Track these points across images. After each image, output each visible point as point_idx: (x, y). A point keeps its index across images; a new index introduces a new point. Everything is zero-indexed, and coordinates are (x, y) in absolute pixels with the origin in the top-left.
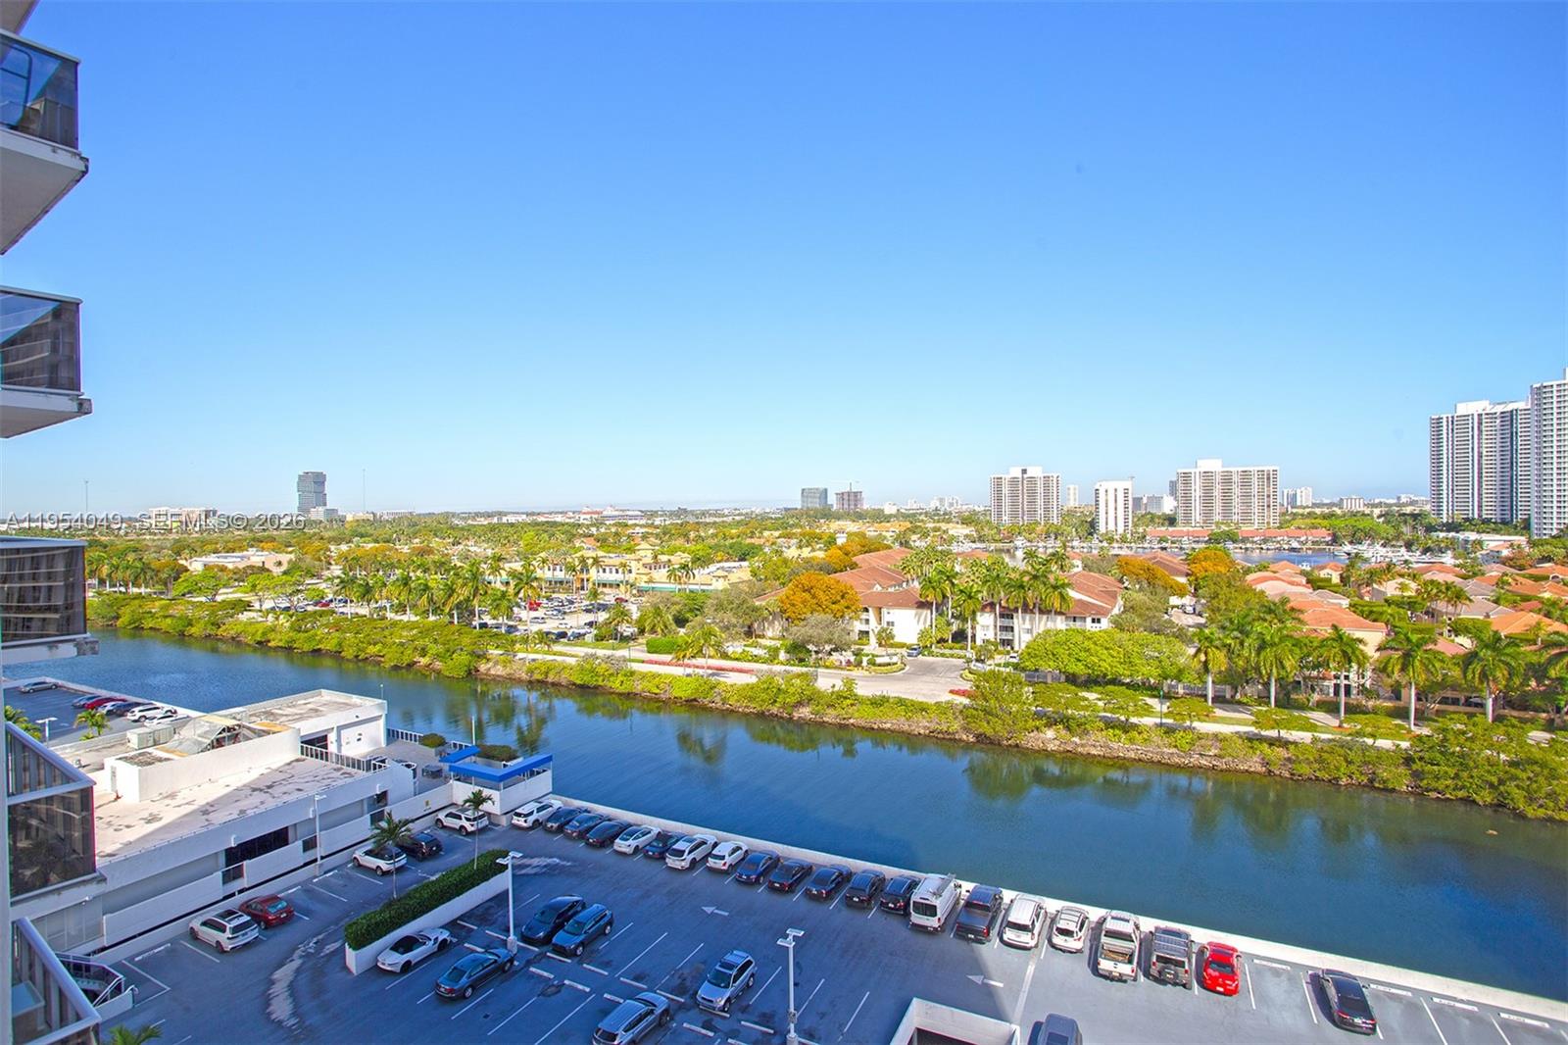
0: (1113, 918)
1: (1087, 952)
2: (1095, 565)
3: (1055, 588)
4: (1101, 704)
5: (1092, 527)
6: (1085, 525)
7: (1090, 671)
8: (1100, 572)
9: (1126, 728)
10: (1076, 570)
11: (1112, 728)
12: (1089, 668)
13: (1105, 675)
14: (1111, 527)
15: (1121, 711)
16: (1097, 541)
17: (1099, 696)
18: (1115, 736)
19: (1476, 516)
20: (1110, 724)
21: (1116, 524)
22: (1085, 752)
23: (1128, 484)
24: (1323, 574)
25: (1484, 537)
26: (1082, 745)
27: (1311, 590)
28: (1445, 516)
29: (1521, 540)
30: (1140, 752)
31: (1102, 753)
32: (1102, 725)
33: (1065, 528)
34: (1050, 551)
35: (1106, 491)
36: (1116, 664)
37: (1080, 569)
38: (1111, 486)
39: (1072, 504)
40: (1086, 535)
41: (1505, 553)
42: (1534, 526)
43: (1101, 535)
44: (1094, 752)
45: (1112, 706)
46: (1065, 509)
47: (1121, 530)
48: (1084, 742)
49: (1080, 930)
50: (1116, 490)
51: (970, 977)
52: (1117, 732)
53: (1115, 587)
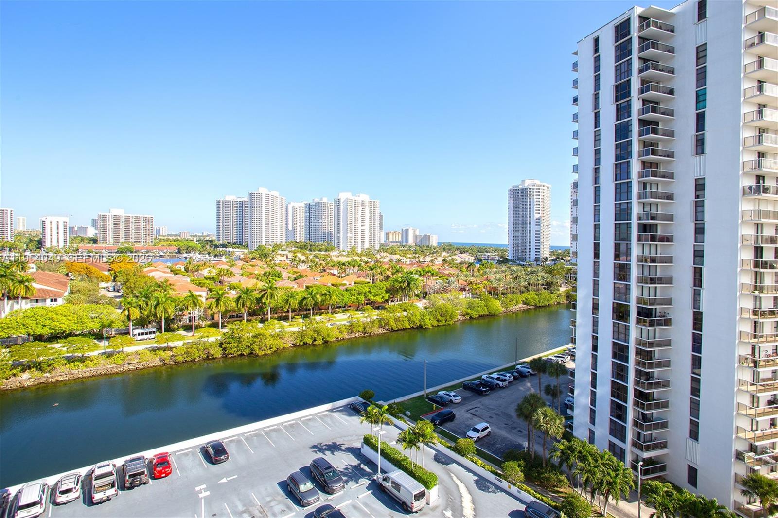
2: (46, 267)
3: (21, 282)
4: (65, 349)
5: (40, 244)
6: (35, 242)
7: (53, 331)
8: (50, 271)
9: (82, 360)
10: (31, 270)
11: (73, 362)
12: (52, 329)
13: (64, 332)
14: (55, 244)
15: (79, 351)
16: (44, 252)
17: (63, 345)
18: (75, 366)
19: (231, 242)
20: (70, 360)
21: (58, 242)
22: (54, 381)
23: (67, 219)
24: (177, 267)
25: (235, 250)
26: (52, 377)
27: (173, 275)
28: (221, 241)
29: (246, 251)
30: (93, 371)
31: (67, 378)
32: (65, 362)
33: (18, 244)
35: (51, 222)
36: (72, 324)
37: (35, 270)
38: (54, 219)
39: (21, 229)
40: (35, 248)
41: (242, 256)
42: (249, 246)
43: (47, 249)
44: (62, 379)
45: (72, 349)
46: (16, 232)
47: (61, 245)
48: (53, 375)
49: (77, 485)
50: (58, 222)
52: (76, 363)
53: (64, 279)
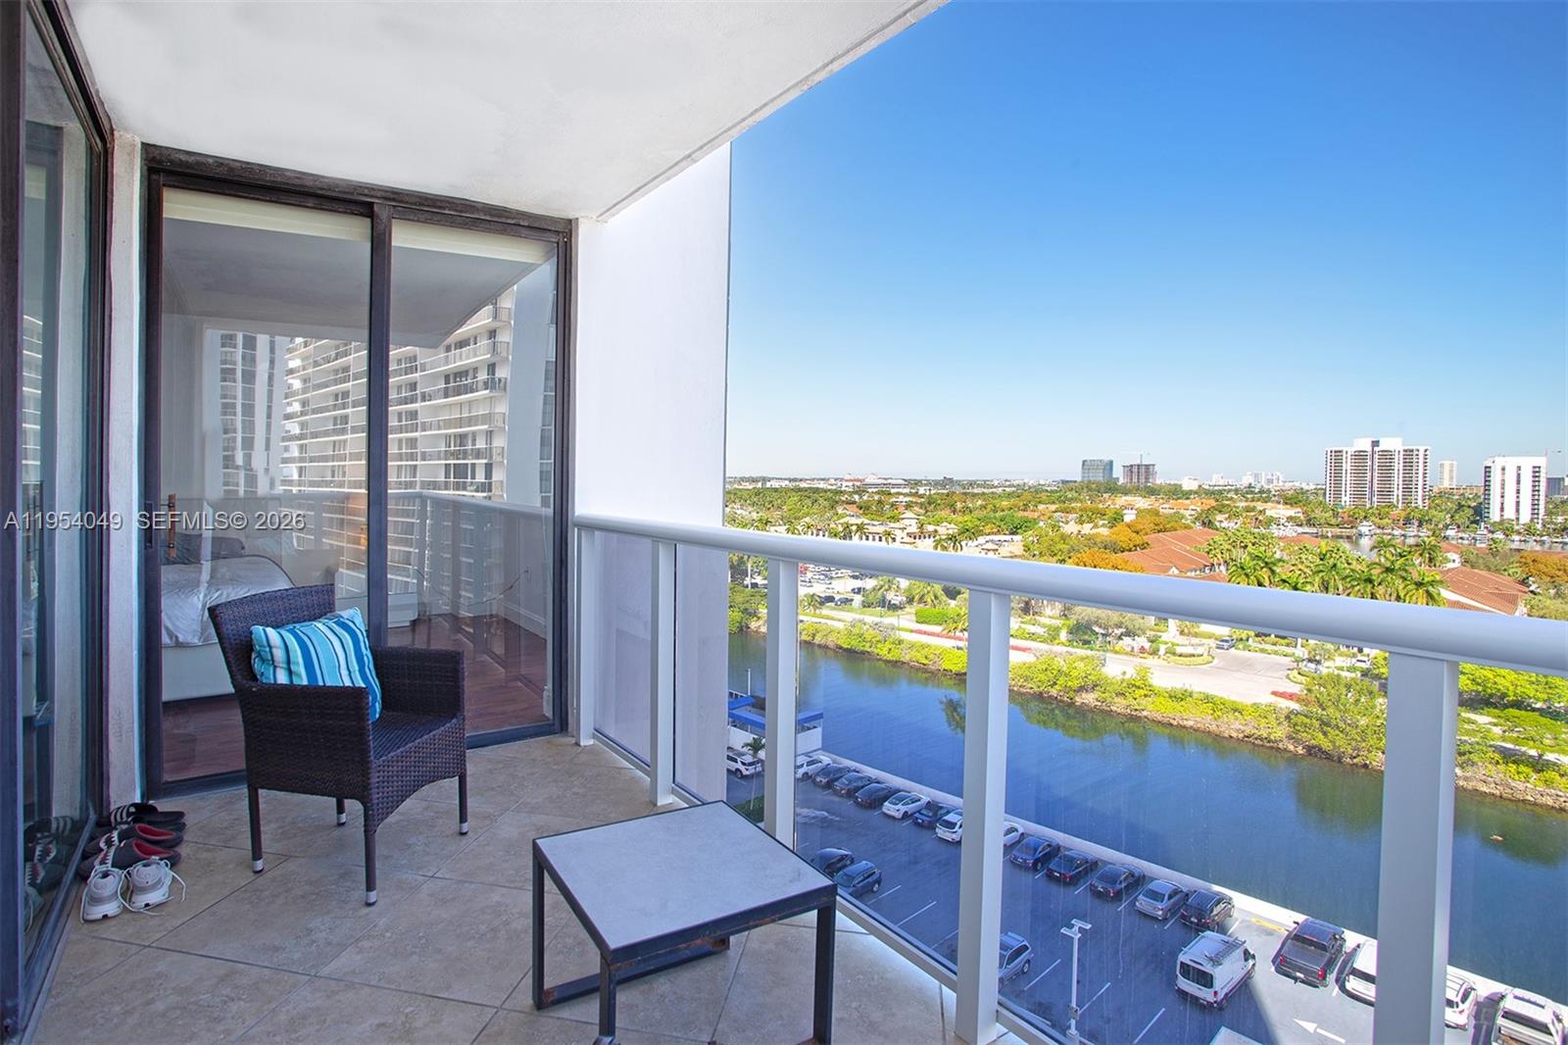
0: (1516, 997)
1: (1471, 1031)
2: (1481, 561)
3: (1419, 585)
4: (1497, 730)
5: (1479, 513)
6: (1467, 510)
7: (1480, 688)
8: (1489, 569)
9: (1539, 765)
10: (1450, 565)
11: (1514, 762)
12: (1479, 684)
13: (1504, 696)
14: (1510, 514)
15: (1531, 743)
16: (1485, 532)
17: (1495, 721)
18: (1518, 773)
20: (1509, 757)
21: (1518, 511)
22: (1470, 787)
23: (1541, 461)
26: (1466, 779)
30: (1562, 799)
31: (1497, 793)
32: (1497, 756)
33: (1436, 513)
34: (1411, 541)
35: (1503, 469)
36: (1523, 683)
37: (1457, 565)
38: (1511, 463)
39: (1446, 484)
40: (1467, 523)
43: (1493, 524)
44: (1484, 789)
45: (1515, 735)
46: (1435, 490)
47: (1525, 516)
48: (1469, 774)
49: (1463, 1001)
50: (1519, 468)
51: (1297, 1021)
52: (1522, 768)
53: (1515, 589)
